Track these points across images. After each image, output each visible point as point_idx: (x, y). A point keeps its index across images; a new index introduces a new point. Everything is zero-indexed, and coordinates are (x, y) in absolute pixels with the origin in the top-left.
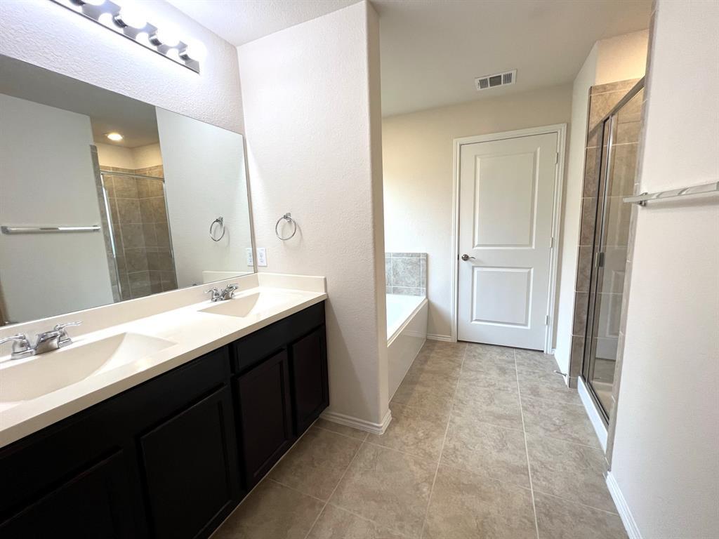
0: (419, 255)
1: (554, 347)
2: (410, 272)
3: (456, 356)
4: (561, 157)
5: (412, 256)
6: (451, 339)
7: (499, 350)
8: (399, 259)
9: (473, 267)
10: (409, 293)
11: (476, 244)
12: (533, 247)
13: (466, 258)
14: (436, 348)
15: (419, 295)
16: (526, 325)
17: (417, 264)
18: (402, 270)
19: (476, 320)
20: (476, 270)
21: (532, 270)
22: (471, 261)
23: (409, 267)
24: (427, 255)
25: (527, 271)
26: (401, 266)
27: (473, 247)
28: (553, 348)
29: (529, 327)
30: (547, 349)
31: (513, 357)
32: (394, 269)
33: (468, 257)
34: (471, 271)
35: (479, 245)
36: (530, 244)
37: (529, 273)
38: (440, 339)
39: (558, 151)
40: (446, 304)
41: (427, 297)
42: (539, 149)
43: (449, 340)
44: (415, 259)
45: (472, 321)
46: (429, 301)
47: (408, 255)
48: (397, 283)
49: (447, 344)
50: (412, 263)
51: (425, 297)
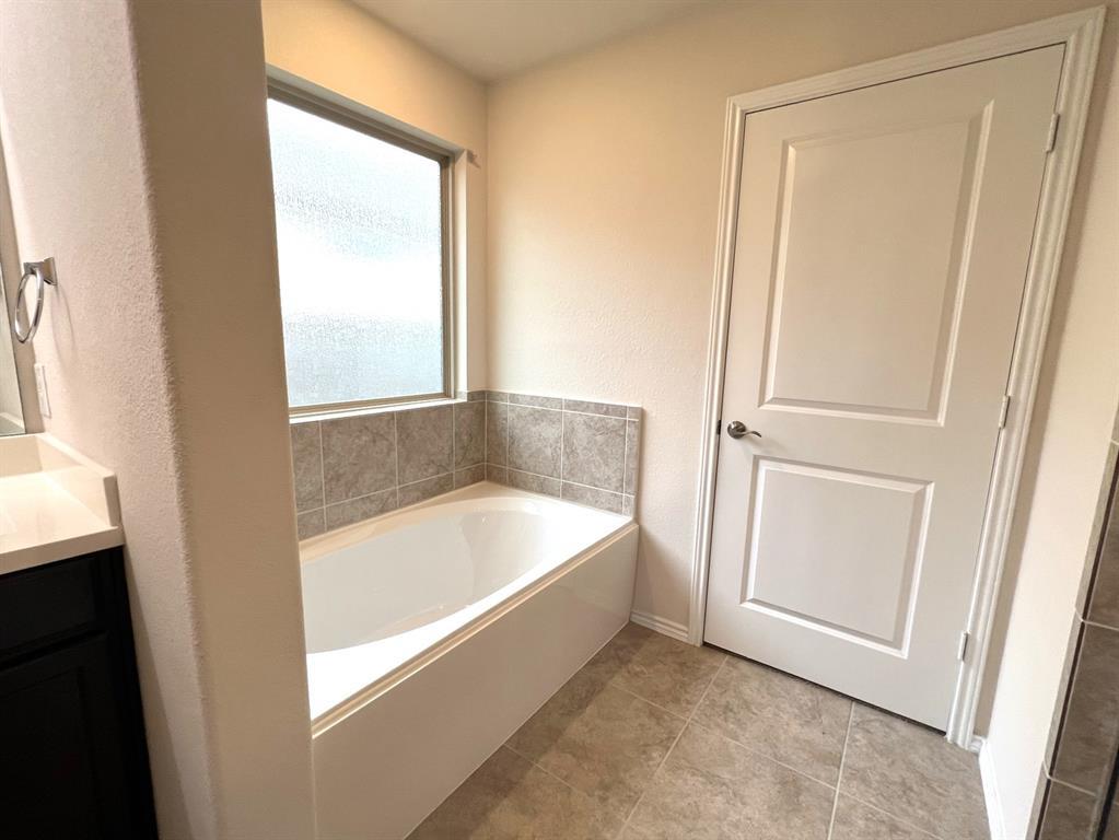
0: (622, 411)
1: (981, 729)
2: (601, 452)
3: (676, 700)
4: (1071, 126)
5: (606, 413)
6: (687, 635)
7: (805, 696)
8: (580, 417)
9: (756, 460)
10: (595, 503)
11: (770, 395)
12: (941, 420)
13: (739, 431)
14: (636, 658)
15: (618, 511)
16: (897, 643)
17: (618, 432)
18: (585, 444)
19: (754, 601)
20: (764, 466)
21: (931, 489)
22: (752, 440)
23: (599, 438)
24: (642, 414)
25: (913, 489)
26: (582, 435)
27: (761, 402)
28: (975, 732)
29: (904, 653)
30: (959, 730)
31: (842, 741)
32: (567, 441)
33: (744, 429)
34: (750, 467)
35: (775, 400)
36: (932, 411)
37: (921, 496)
38: (660, 628)
39: (1061, 108)
40: (681, 545)
41: (637, 519)
42: (989, 109)
43: (683, 637)
44: (613, 420)
45: (743, 600)
46: (641, 531)
47: (598, 407)
48: (571, 474)
49: (673, 648)
50: (604, 429)
51: (630, 519)
